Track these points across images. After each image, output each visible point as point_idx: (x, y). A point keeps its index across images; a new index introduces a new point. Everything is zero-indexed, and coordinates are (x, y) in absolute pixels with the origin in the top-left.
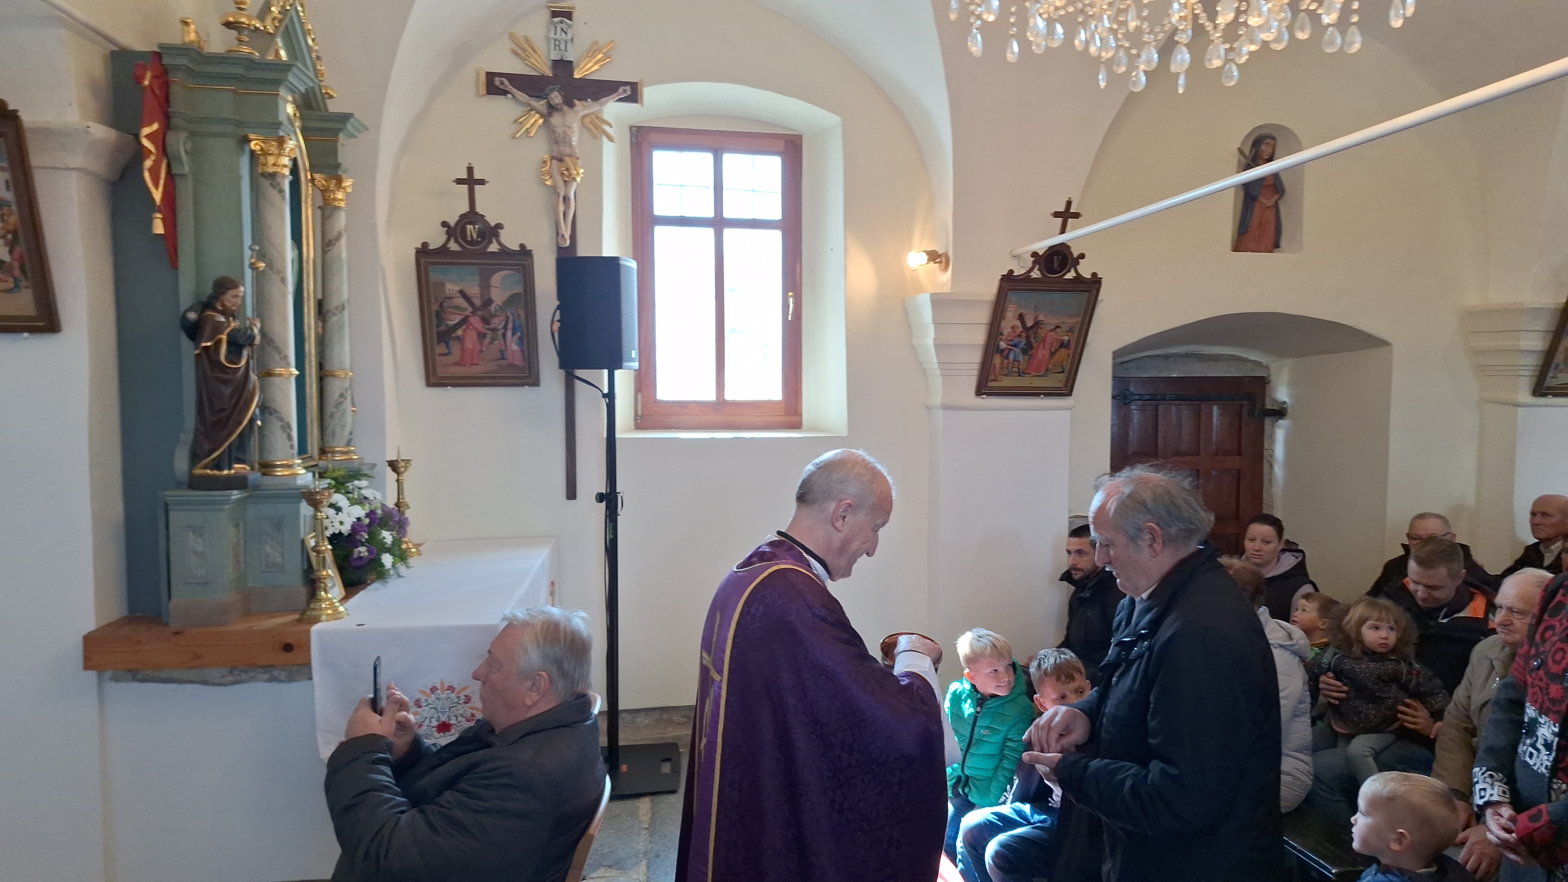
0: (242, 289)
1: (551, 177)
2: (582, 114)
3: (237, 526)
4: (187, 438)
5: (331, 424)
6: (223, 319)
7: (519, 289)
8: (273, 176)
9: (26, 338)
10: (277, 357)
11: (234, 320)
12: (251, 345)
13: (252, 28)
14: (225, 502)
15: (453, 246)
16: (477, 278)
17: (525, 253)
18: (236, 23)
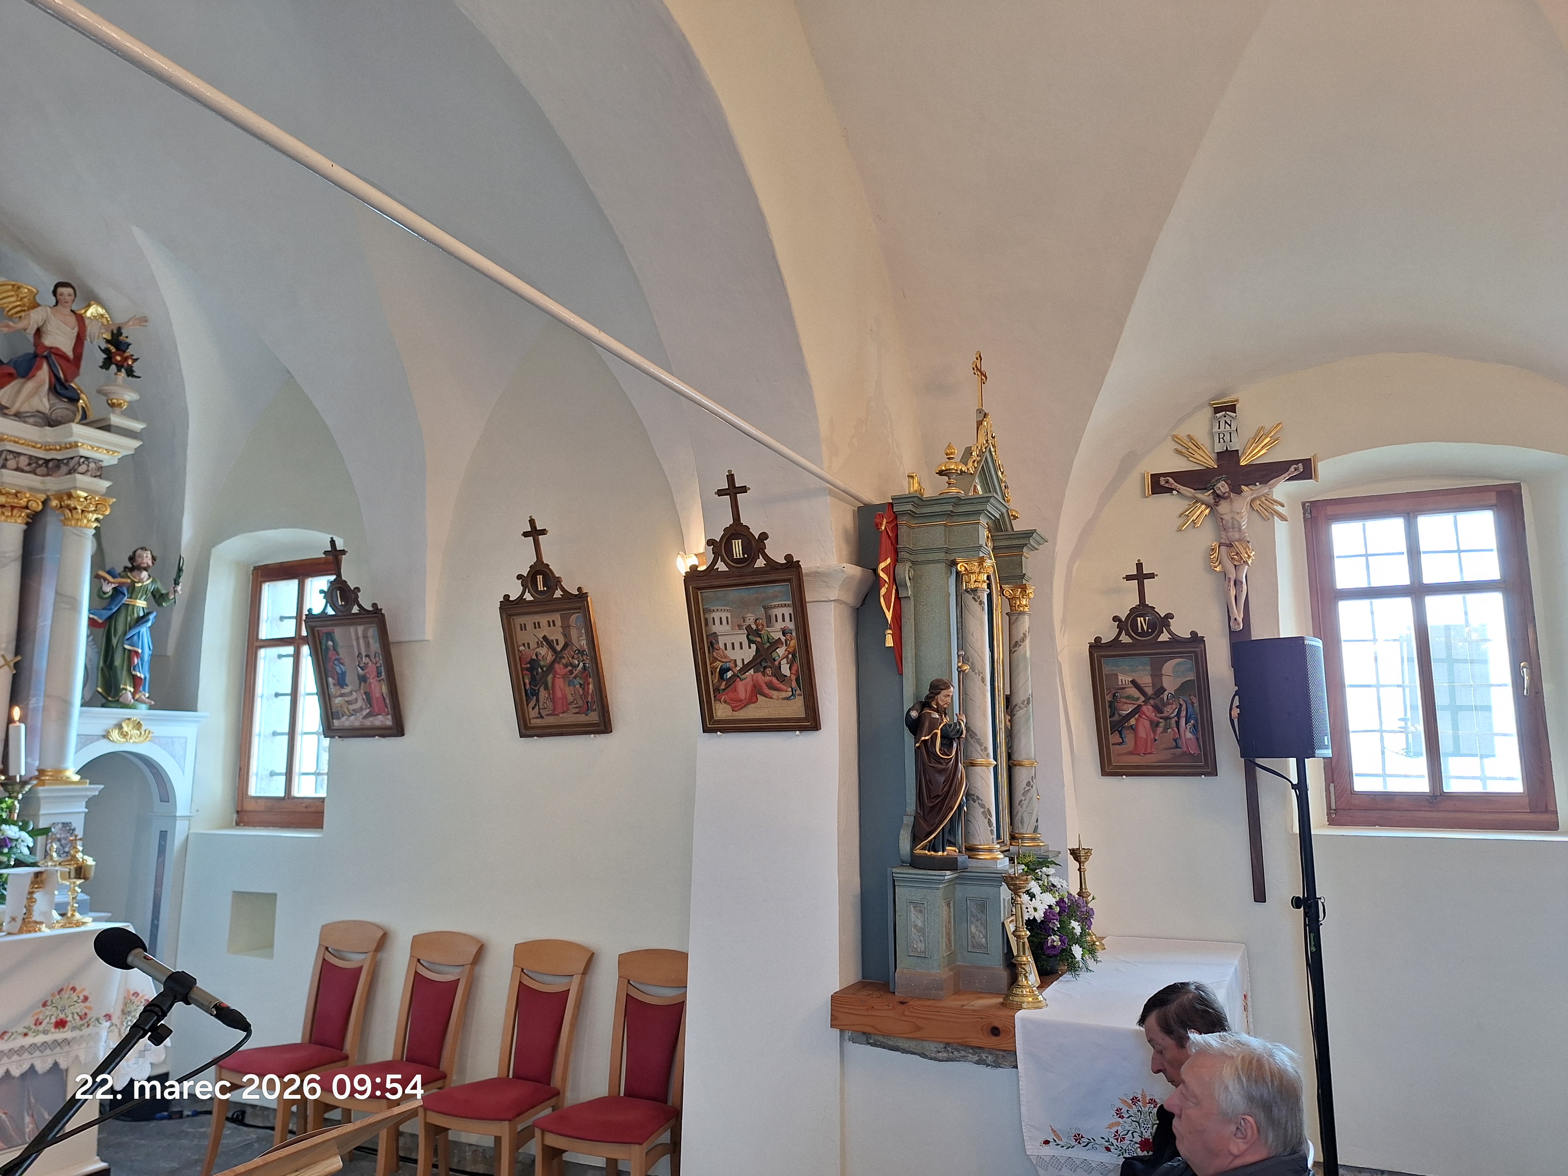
0: (952, 688)
1: (1220, 563)
2: (1249, 499)
3: (948, 905)
4: (909, 820)
5: (1021, 811)
6: (938, 716)
7: (1191, 676)
8: (975, 590)
9: (798, 735)
10: (979, 748)
11: (945, 716)
12: (959, 738)
13: (959, 472)
14: (941, 882)
15: (1125, 639)
16: (1149, 668)
17: (1196, 640)
18: (946, 470)
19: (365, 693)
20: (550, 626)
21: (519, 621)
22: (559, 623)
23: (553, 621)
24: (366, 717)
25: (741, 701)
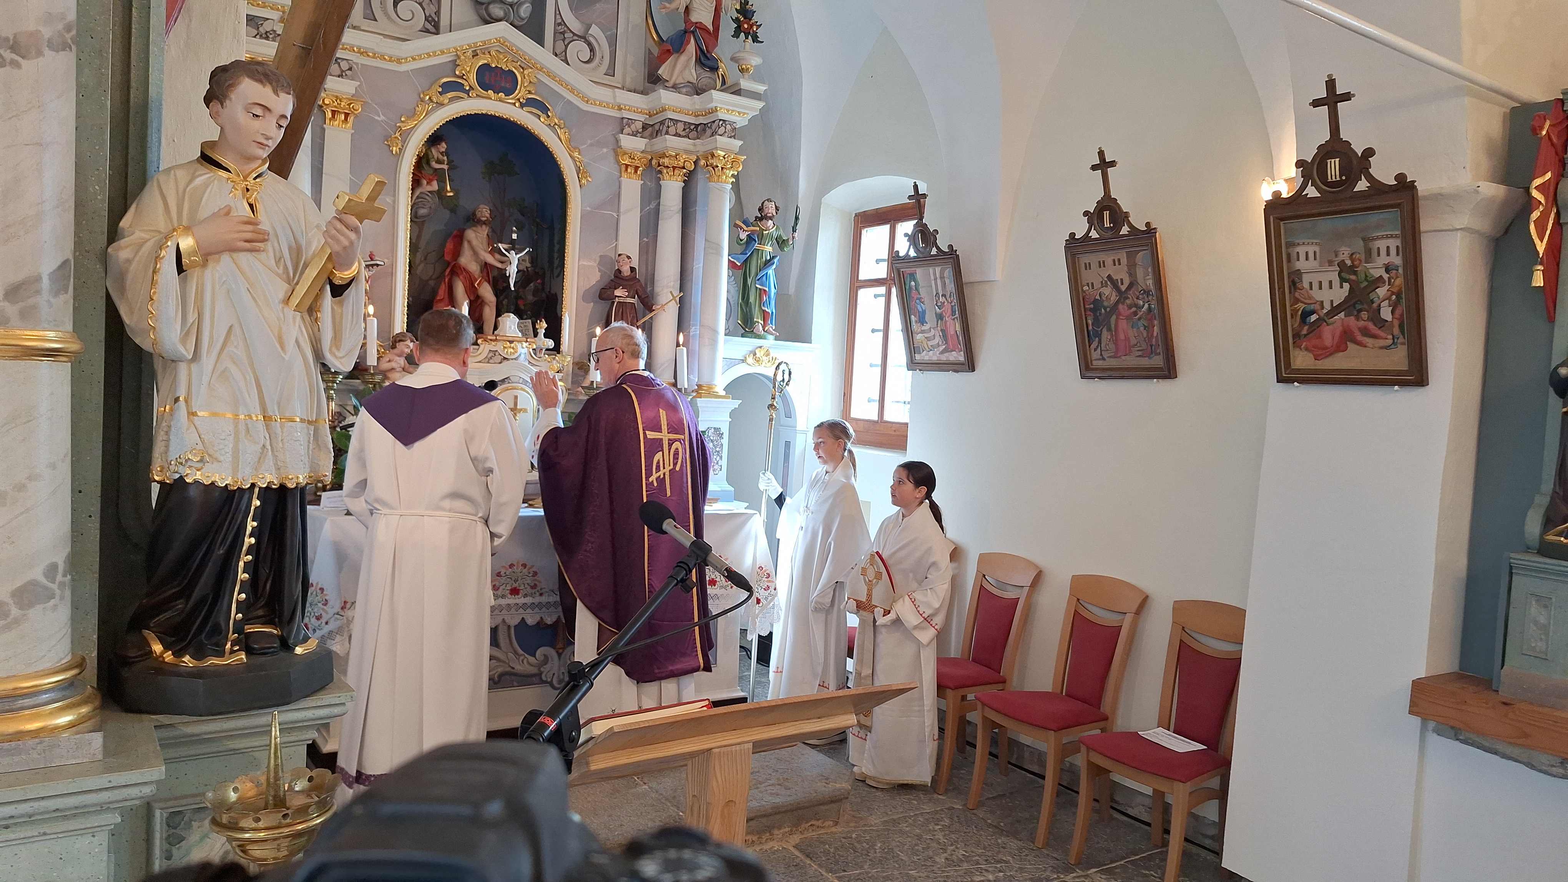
9: (1396, 392)
19: (942, 330)
20: (1115, 265)
21: (1085, 259)
22: (1124, 261)
23: (1119, 260)
24: (942, 353)
25: (1325, 348)
